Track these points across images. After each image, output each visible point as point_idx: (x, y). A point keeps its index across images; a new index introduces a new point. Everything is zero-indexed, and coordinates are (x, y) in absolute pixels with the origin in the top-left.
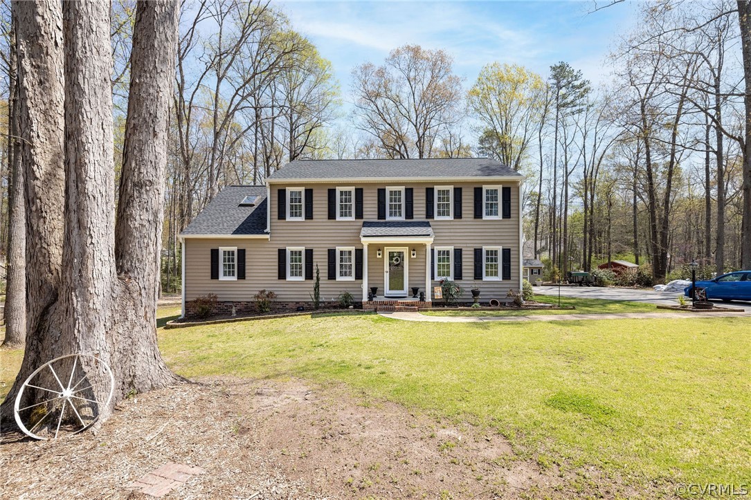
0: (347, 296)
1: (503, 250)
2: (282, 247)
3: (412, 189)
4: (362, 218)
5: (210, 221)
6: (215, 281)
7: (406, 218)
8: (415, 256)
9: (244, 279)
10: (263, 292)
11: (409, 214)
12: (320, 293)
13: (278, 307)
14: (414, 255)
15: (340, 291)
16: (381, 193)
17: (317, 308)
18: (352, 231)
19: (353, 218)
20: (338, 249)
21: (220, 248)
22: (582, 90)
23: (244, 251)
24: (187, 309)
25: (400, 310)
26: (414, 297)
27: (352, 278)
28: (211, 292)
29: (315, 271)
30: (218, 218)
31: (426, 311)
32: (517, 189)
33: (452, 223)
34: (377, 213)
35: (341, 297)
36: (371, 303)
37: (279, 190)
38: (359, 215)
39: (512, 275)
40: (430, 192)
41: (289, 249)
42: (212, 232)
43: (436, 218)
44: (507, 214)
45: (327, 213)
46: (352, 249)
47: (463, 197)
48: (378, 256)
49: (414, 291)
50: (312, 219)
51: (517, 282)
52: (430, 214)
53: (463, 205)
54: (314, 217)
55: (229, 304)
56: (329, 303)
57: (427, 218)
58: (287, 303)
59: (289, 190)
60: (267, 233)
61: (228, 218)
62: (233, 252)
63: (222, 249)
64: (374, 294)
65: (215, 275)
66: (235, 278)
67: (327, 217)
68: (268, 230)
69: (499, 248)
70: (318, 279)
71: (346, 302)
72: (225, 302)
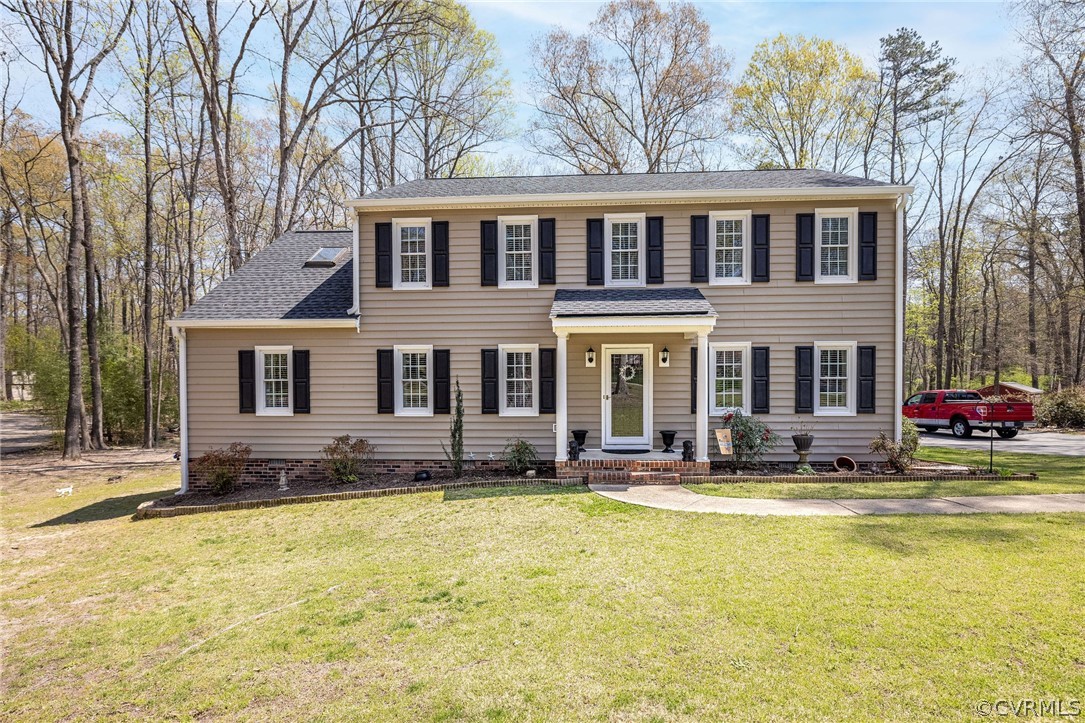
0: (522, 449)
1: (860, 349)
2: (384, 345)
3: (660, 219)
4: (554, 283)
5: (242, 293)
6: (247, 417)
7: (648, 282)
8: (667, 364)
9: (308, 412)
10: (345, 440)
11: (655, 274)
12: (465, 442)
13: (378, 470)
14: (664, 360)
15: (508, 439)
16: (595, 227)
17: (458, 475)
18: (533, 310)
19: (533, 284)
20: (504, 349)
21: (257, 348)
22: (940, 78)
23: (306, 354)
24: (192, 476)
25: (640, 481)
26: (666, 451)
27: (533, 412)
28: (238, 441)
29: (453, 396)
30: (258, 289)
31: (698, 482)
32: (891, 218)
33: (747, 292)
34: (584, 272)
35: (509, 450)
36: (575, 464)
37: (378, 226)
38: (548, 276)
39: (877, 403)
40: (699, 225)
41: (400, 350)
42: (240, 316)
43: (714, 281)
44: (868, 272)
45: (478, 273)
46: (534, 349)
47: (772, 236)
48: (588, 364)
49: (667, 439)
50: (448, 285)
51: (889, 419)
52: (699, 273)
53: (772, 252)
54: (452, 281)
55: (277, 465)
56: (485, 463)
57: (692, 281)
58: (397, 464)
59: (398, 224)
60: (353, 316)
61: (279, 288)
62: (284, 357)
63: (261, 351)
64: (581, 444)
65: (247, 404)
66: (288, 412)
67: (479, 280)
68: (355, 309)
69: (850, 346)
70: (459, 413)
71: (519, 461)
72: (270, 460)
